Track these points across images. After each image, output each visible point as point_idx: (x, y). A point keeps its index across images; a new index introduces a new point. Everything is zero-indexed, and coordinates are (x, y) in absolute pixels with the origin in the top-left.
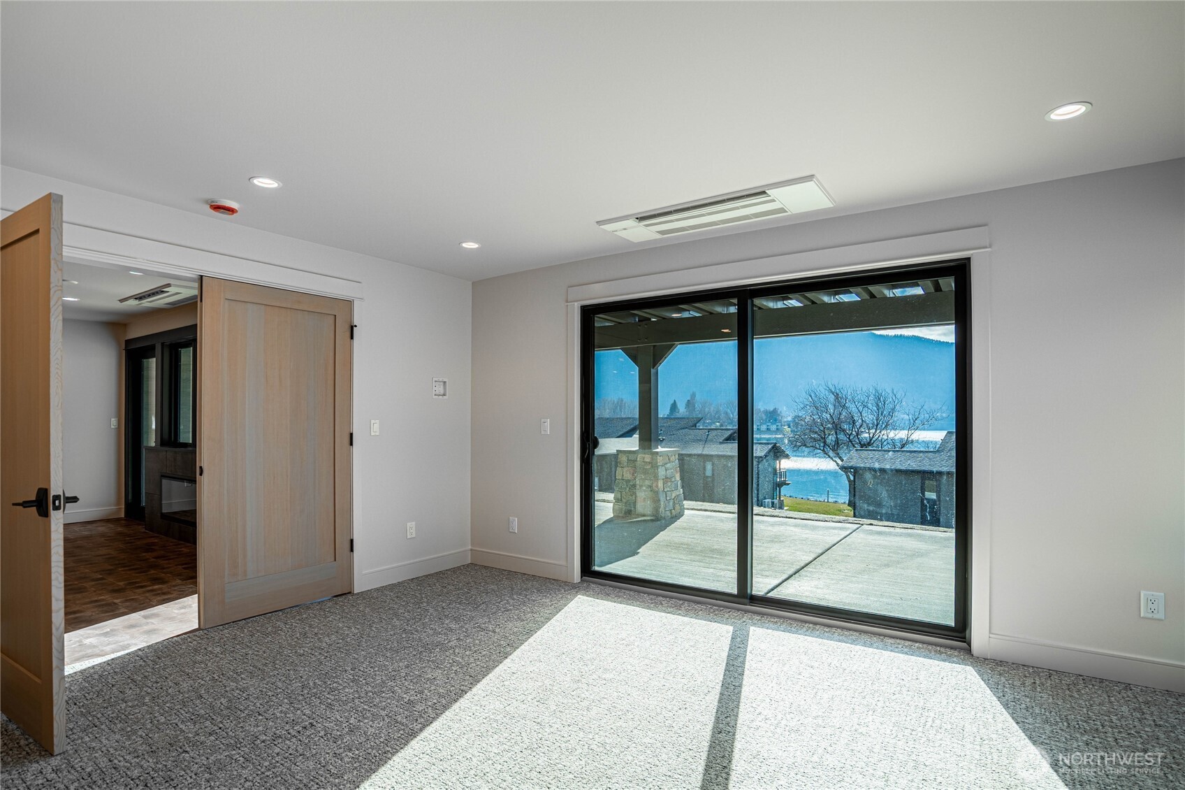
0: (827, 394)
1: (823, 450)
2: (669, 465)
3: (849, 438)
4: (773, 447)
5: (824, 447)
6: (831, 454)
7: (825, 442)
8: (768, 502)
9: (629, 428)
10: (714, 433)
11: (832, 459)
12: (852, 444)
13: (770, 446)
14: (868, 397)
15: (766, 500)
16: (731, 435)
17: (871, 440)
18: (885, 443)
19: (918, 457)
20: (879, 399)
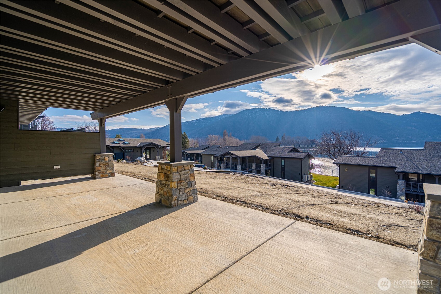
0: (331, 133)
1: (329, 156)
2: (183, 172)
3: (339, 151)
4: (308, 154)
5: (329, 154)
6: (332, 157)
7: (330, 152)
8: (306, 176)
9: (255, 147)
10: (286, 149)
11: (332, 159)
12: (341, 153)
13: (306, 154)
14: (347, 134)
15: (305, 175)
16: (292, 150)
17: (348, 152)
18: (355, 153)
19: (367, 160)
20: (352, 135)
